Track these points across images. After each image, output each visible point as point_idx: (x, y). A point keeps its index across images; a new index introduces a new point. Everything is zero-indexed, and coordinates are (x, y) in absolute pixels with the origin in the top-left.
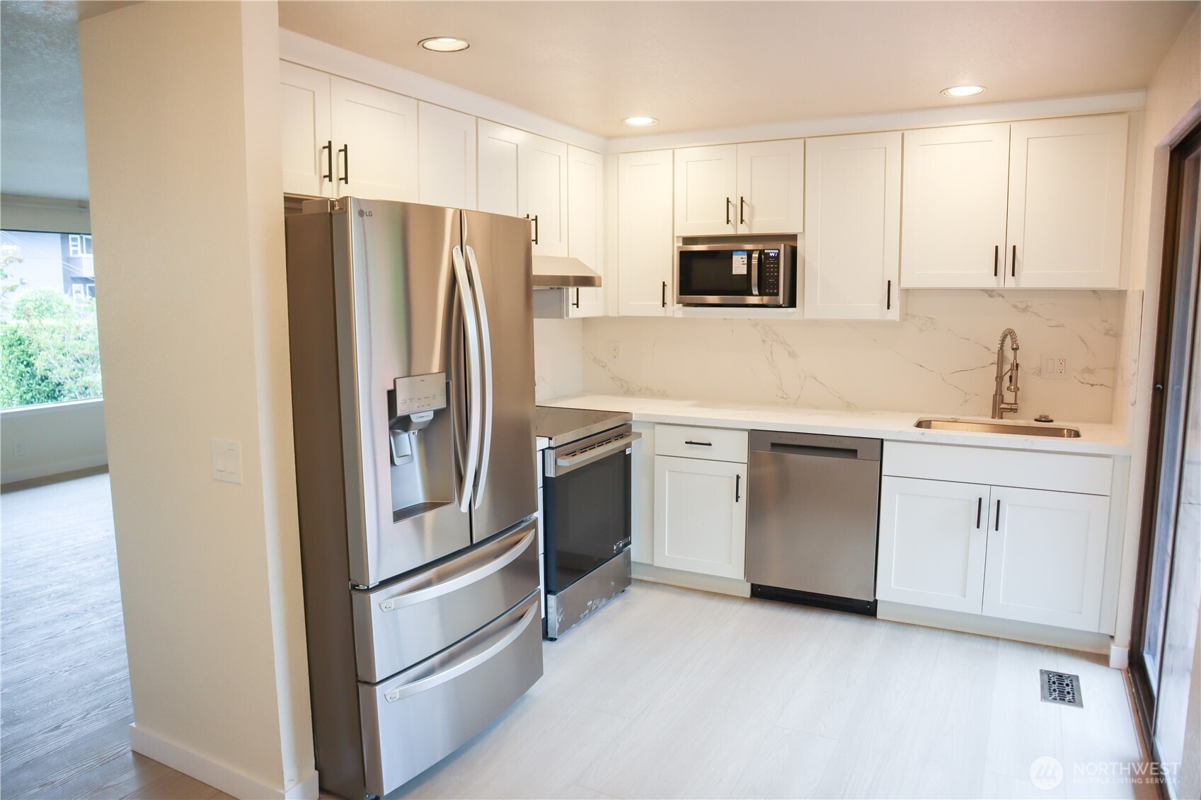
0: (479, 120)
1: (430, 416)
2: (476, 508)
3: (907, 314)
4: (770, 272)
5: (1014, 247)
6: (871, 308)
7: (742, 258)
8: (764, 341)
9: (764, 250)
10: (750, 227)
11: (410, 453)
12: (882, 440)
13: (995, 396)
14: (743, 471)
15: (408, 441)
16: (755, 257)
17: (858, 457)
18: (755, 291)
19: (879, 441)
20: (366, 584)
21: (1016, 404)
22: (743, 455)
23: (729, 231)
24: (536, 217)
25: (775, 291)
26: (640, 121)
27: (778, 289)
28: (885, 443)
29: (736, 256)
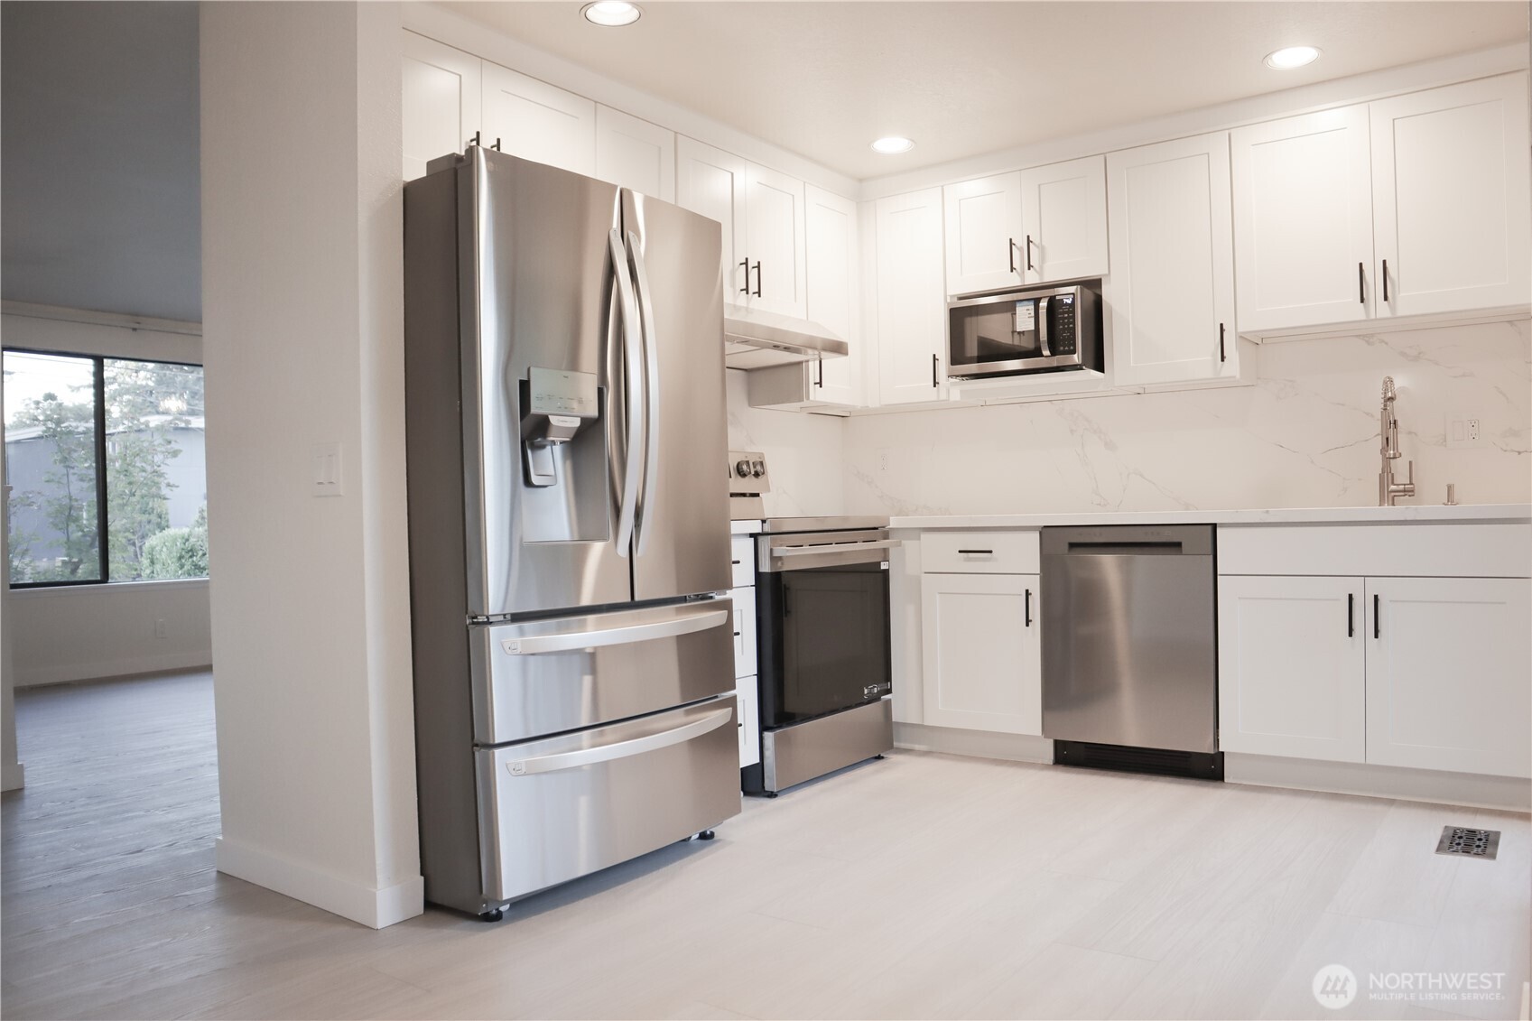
0: (679, 136)
1: (576, 423)
2: (639, 555)
3: (1259, 378)
4: (1064, 324)
5: (1384, 262)
6: (1201, 361)
7: (1028, 310)
8: (1072, 431)
9: (1055, 296)
10: (1041, 273)
11: (553, 473)
12: (1214, 526)
13: (1381, 476)
14: (1035, 586)
15: (551, 461)
16: (1043, 307)
17: (1184, 552)
18: (1046, 352)
19: (1210, 527)
20: (486, 613)
21: (1411, 484)
22: (1035, 565)
23: (1014, 281)
24: (759, 263)
25: (1072, 348)
26: (892, 145)
27: (1074, 345)
28: (1218, 530)
29: (1021, 308)
